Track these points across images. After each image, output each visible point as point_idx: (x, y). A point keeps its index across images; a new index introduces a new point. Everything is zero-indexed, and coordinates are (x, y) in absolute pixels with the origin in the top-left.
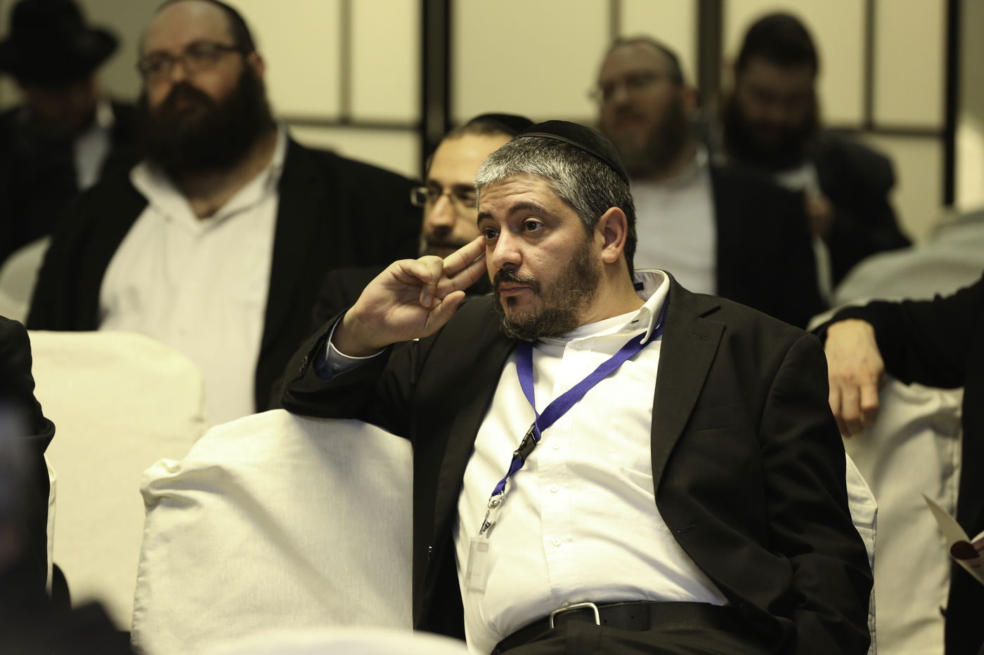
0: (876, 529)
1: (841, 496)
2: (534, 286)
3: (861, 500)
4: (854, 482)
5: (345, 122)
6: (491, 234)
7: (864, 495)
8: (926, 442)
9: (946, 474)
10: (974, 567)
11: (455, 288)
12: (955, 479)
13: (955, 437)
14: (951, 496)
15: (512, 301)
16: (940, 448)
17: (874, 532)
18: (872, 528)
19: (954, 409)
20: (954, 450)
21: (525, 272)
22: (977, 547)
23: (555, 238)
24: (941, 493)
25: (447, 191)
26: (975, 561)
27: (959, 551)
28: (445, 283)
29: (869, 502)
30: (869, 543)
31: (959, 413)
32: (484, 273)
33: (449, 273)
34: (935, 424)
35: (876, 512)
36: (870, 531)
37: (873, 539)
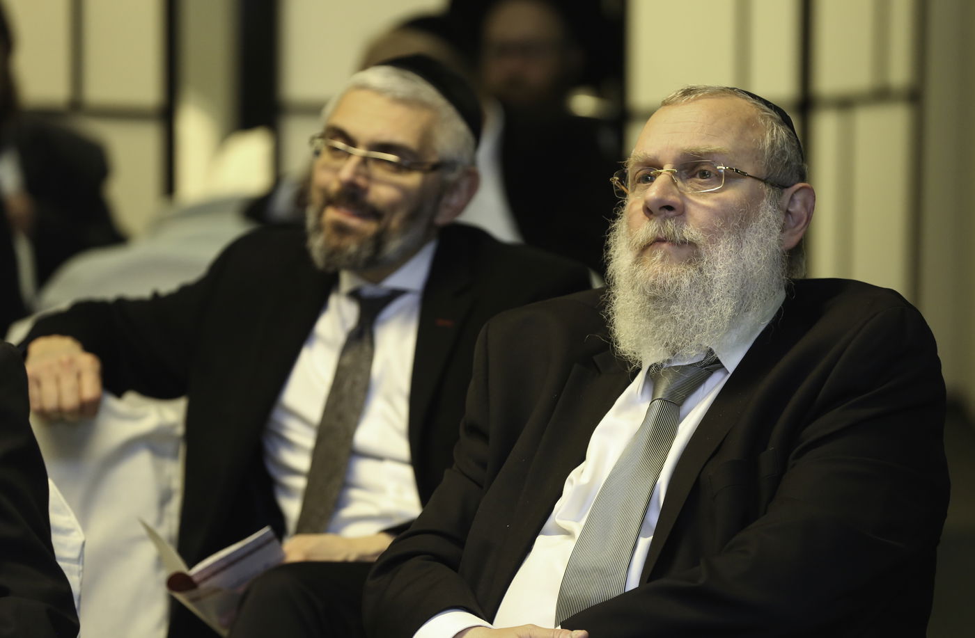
0: (83, 564)
1: (42, 528)
3: (67, 532)
4: (58, 511)
7: (69, 526)
8: (142, 463)
9: (164, 500)
10: (193, 600)
12: (175, 505)
13: (174, 456)
14: (170, 525)
16: (158, 470)
17: (81, 568)
18: (78, 563)
19: (173, 426)
20: (174, 472)
22: (196, 579)
24: (160, 521)
26: (194, 593)
27: (177, 583)
29: (75, 534)
30: (74, 581)
31: (180, 430)
34: (152, 442)
35: (83, 545)
36: (77, 567)
37: (79, 575)
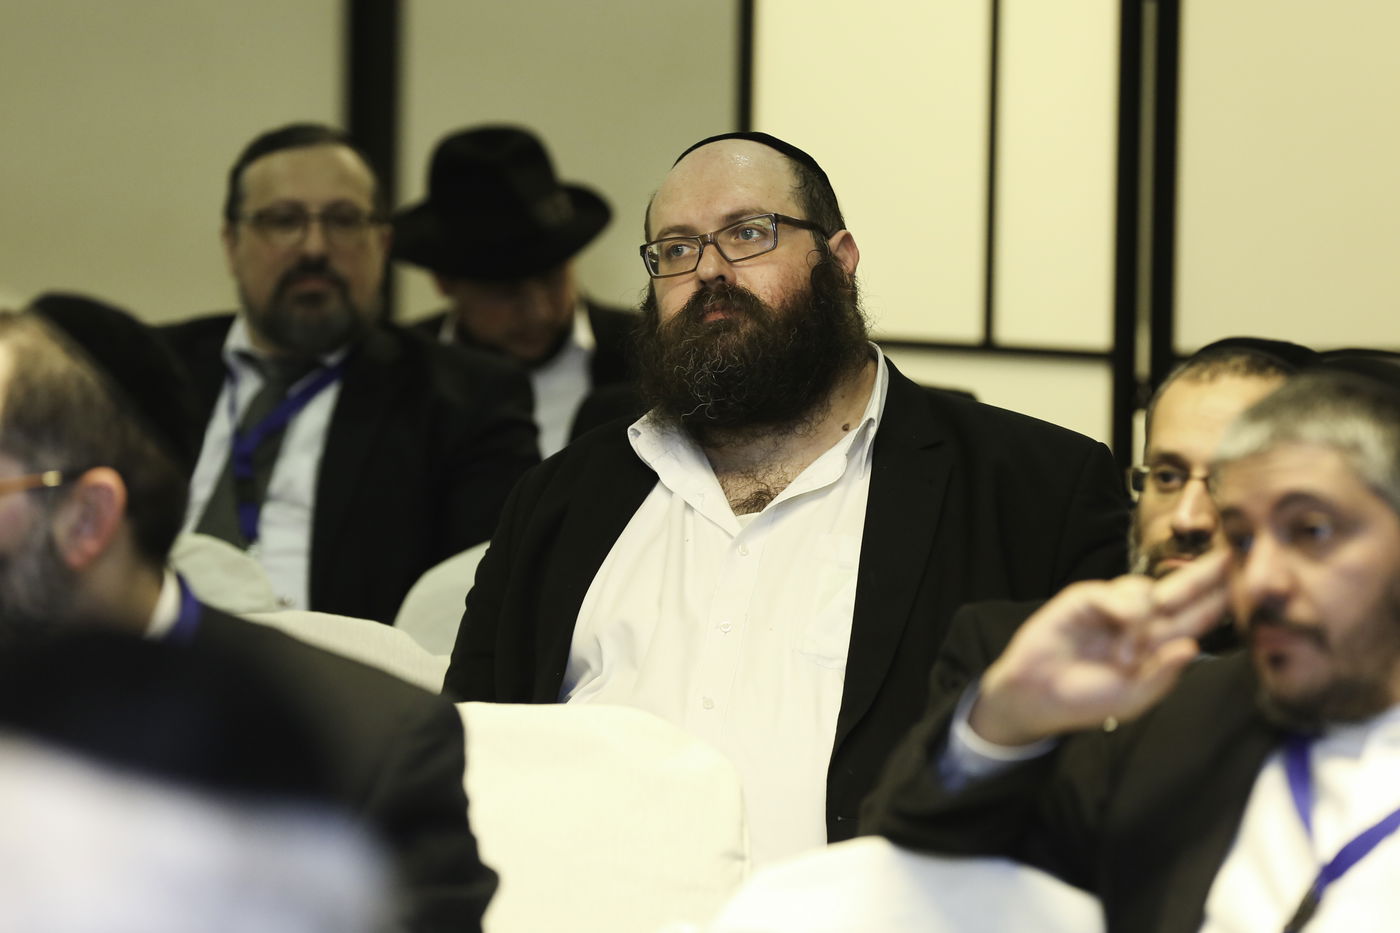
2: (1315, 634)
5: (988, 347)
6: (1241, 544)
11: (1175, 636)
15: (1278, 661)
21: (1300, 611)
23: (1356, 553)
25: (1198, 472)
28: (1160, 628)
32: (1228, 613)
33: (1167, 611)
